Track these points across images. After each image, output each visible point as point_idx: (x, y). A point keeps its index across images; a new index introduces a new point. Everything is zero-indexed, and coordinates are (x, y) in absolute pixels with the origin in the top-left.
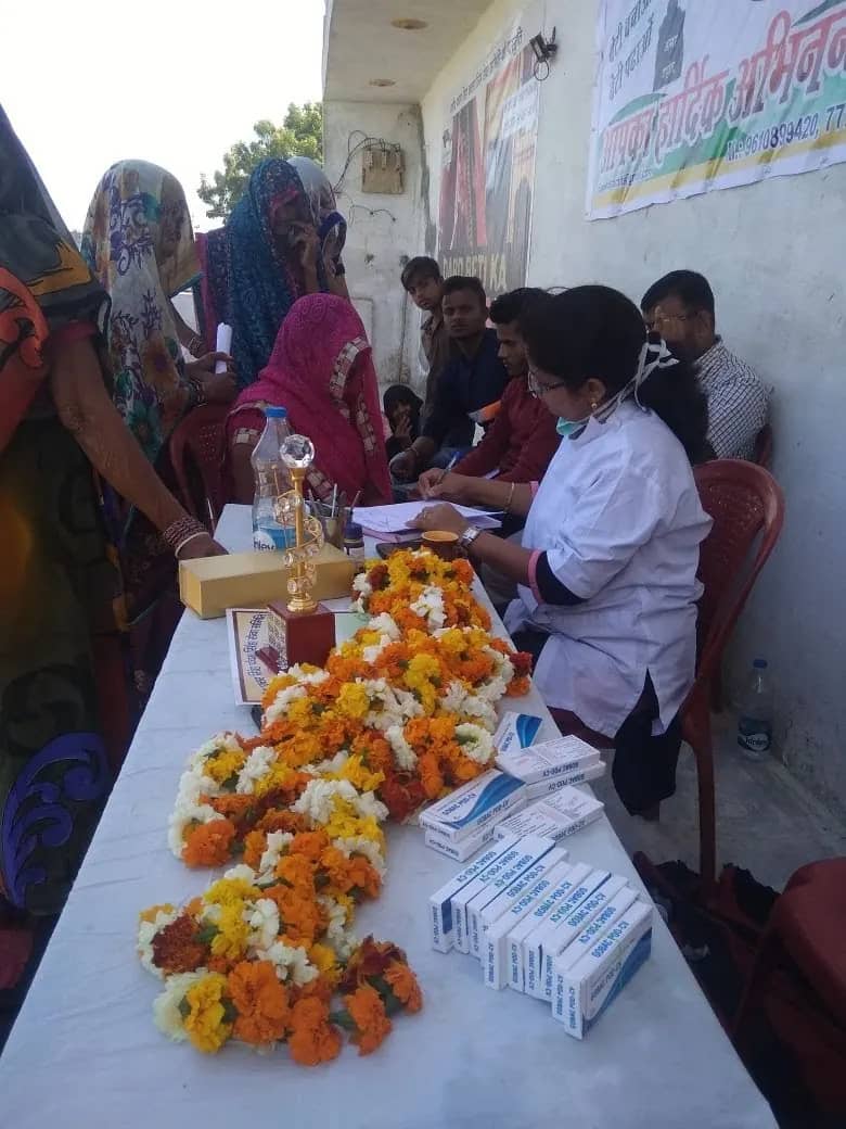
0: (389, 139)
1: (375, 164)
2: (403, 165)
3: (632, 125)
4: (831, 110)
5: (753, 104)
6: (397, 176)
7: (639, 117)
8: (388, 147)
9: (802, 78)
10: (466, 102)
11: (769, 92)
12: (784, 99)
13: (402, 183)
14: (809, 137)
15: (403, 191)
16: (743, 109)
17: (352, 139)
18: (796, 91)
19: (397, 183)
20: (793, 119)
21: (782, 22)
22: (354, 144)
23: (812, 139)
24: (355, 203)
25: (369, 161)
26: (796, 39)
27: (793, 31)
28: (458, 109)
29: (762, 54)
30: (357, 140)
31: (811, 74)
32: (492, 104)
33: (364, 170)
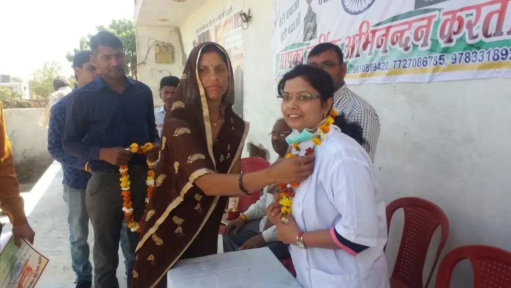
0: (166, 41)
1: (161, 51)
2: (173, 51)
3: (294, 54)
4: (396, 61)
5: (355, 54)
6: (171, 56)
7: (297, 51)
8: (166, 45)
9: (379, 47)
10: (205, 31)
11: (362, 50)
12: (370, 54)
13: (173, 59)
14: (385, 70)
15: (174, 62)
16: (350, 55)
17: (149, 42)
18: (376, 52)
19: (171, 60)
20: (376, 62)
21: (365, 25)
22: (150, 43)
23: (387, 71)
24: (153, 67)
25: (158, 51)
26: (374, 32)
27: (371, 29)
28: (200, 33)
29: (356, 35)
30: (152, 42)
31: (383, 46)
32: (219, 35)
33: (156, 54)
